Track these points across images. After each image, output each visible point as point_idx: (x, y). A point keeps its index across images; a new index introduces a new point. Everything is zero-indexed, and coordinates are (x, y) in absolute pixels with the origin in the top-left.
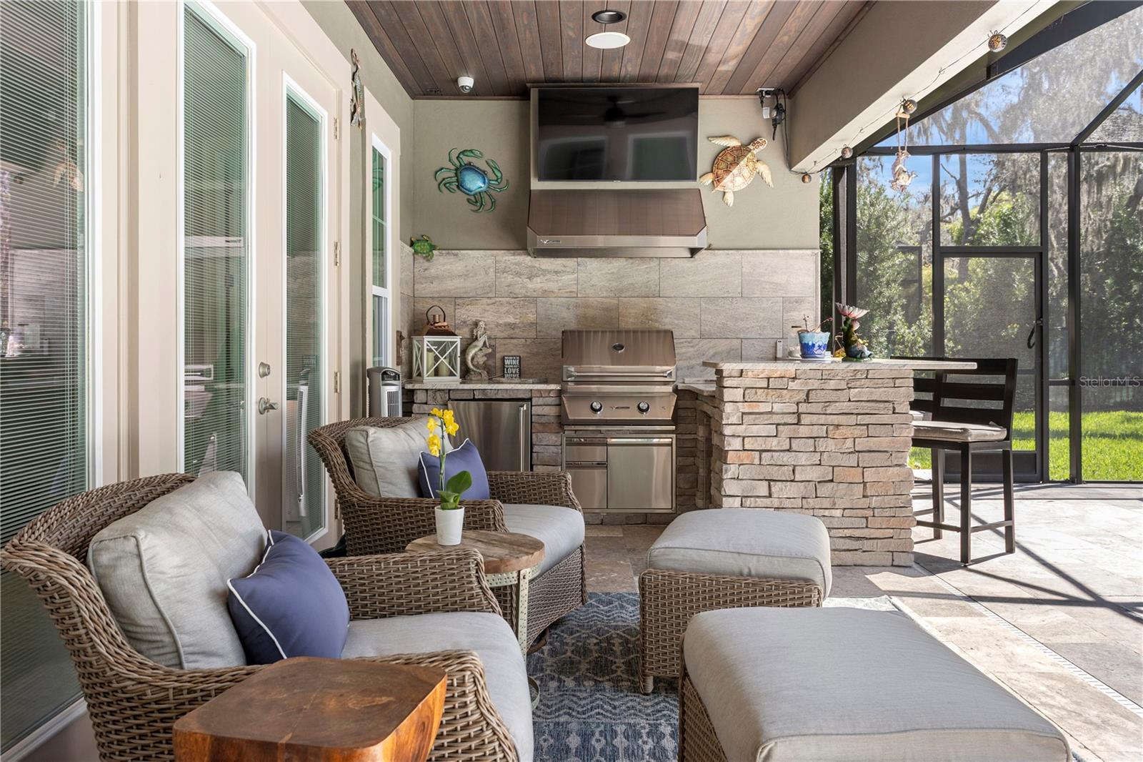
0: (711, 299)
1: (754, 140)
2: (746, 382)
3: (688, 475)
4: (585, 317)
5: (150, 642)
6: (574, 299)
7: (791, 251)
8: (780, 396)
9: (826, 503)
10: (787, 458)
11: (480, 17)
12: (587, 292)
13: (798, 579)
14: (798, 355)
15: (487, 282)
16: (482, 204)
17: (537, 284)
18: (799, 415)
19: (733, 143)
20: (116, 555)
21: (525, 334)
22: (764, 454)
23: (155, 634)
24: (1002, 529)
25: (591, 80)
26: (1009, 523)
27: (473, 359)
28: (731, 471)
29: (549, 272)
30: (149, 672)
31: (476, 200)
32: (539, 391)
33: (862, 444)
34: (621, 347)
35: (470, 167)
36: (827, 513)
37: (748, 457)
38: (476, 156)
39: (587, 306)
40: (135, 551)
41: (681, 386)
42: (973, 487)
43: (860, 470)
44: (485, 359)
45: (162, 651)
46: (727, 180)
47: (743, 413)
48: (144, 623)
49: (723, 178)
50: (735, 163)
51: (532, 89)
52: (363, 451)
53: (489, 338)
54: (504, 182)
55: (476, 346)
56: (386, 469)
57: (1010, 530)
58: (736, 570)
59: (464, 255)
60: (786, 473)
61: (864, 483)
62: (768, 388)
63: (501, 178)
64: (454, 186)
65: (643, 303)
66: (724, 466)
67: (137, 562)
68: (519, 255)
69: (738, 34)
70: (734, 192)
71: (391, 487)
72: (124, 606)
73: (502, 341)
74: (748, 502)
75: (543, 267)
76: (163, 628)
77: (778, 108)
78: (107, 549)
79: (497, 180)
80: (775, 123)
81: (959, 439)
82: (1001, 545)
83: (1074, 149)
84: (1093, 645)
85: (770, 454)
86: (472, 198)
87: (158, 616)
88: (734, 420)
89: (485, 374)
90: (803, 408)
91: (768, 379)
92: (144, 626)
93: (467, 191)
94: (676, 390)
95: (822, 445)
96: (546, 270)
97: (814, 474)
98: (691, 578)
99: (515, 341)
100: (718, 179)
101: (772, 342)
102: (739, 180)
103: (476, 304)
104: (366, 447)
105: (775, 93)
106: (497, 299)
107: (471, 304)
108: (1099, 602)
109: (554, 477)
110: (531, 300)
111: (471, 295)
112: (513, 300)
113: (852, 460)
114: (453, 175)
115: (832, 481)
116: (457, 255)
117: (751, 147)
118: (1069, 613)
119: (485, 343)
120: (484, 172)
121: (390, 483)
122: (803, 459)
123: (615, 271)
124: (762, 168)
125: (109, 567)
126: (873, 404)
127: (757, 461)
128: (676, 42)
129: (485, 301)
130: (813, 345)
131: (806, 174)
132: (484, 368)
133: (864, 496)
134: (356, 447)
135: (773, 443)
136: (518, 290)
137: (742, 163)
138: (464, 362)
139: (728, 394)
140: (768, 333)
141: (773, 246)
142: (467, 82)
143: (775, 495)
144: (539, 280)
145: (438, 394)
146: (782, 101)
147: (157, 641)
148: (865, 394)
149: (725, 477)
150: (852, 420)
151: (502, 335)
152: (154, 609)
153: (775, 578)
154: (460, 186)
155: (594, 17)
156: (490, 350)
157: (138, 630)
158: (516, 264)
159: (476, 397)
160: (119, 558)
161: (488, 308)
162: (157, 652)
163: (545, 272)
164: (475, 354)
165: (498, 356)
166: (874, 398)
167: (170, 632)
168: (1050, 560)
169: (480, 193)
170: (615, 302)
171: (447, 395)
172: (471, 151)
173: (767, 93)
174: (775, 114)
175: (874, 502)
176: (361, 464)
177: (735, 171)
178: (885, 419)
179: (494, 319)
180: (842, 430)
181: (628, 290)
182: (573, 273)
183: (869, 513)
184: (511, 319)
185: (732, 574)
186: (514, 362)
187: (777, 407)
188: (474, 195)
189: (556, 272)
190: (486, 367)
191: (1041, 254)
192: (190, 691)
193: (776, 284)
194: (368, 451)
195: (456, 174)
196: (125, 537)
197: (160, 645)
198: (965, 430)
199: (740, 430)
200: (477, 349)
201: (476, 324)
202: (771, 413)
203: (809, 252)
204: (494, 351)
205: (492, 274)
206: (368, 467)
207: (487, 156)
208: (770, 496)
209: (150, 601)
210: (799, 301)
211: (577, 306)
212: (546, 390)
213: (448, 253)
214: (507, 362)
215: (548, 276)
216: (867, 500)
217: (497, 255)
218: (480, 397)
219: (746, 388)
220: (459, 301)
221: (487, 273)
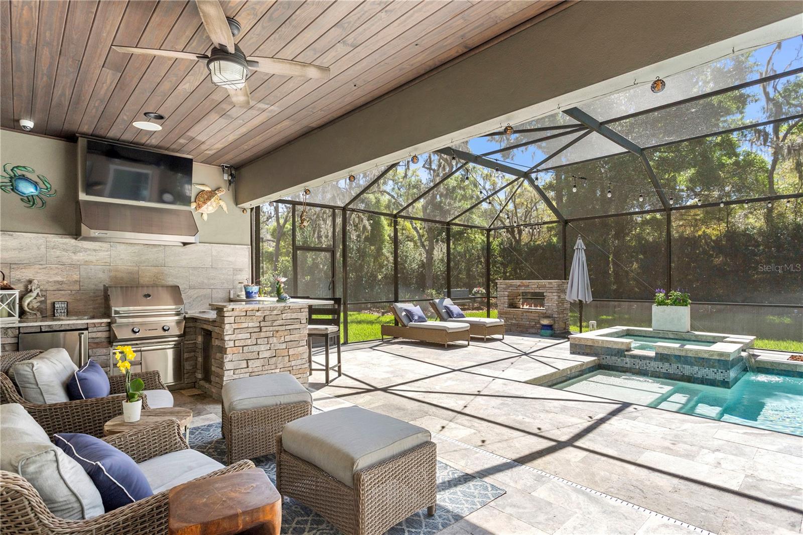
0: (194, 268)
1: (218, 189)
2: (235, 313)
3: (191, 362)
4: (116, 277)
5: (63, 510)
6: (108, 267)
7: (237, 246)
8: (252, 319)
9: (273, 367)
10: (255, 348)
11: (63, 94)
12: (118, 262)
13: (301, 402)
14: (244, 297)
15: (39, 254)
16: (34, 203)
17: (81, 257)
18: (260, 328)
19: (207, 189)
20: (40, 464)
21: (71, 288)
22: (245, 348)
23: (67, 504)
24: (336, 368)
25: (124, 141)
26: (339, 365)
27: (28, 304)
28: (228, 358)
29: (90, 250)
30: (75, 525)
31: (30, 201)
32: (94, 323)
33: (288, 338)
34: (149, 296)
35: (23, 178)
36: (273, 371)
37: (237, 350)
38: (28, 171)
39: (117, 271)
40: (54, 459)
41: (187, 316)
42: (313, 350)
43: (287, 350)
44: (39, 304)
45: (72, 513)
46: (205, 207)
47: (234, 329)
48: (61, 500)
49: (202, 206)
50: (209, 199)
51: (80, 138)
52: (30, 377)
53: (41, 290)
54: (53, 192)
55: (31, 296)
56: (48, 385)
57: (339, 367)
58: (274, 403)
59: (19, 236)
60: (255, 355)
61: (289, 356)
62: (246, 315)
63: (51, 188)
64: (9, 188)
65: (154, 270)
66: (225, 356)
67: (55, 465)
68: (68, 238)
69: (223, 140)
70: (208, 214)
71: (53, 396)
72: (48, 494)
73: (52, 292)
74: (237, 372)
75: (85, 247)
76: (73, 499)
77: (231, 175)
78: (34, 462)
79: (47, 189)
80: (230, 182)
81: (324, 333)
82: (336, 374)
83: (344, 209)
84: (383, 405)
85: (247, 347)
86: (26, 198)
87: (70, 493)
88: (230, 332)
89: (39, 314)
90: (262, 324)
91: (246, 311)
92: (60, 502)
93: (21, 194)
94: (185, 318)
95: (271, 340)
96: (87, 249)
97: (267, 354)
98: (255, 411)
99: (62, 292)
100: (199, 206)
101: (228, 290)
102: (210, 208)
103: (29, 268)
104: (32, 374)
105: (230, 168)
106: (48, 266)
107: (25, 269)
108: (376, 389)
109: (150, 374)
110: (74, 266)
111: (25, 262)
112: (61, 266)
113: (284, 346)
114: (8, 181)
115: (275, 356)
116: (12, 235)
117: (216, 192)
118: (370, 395)
119: (38, 294)
120: (36, 183)
121: (52, 394)
122: (263, 348)
123: (137, 251)
124: (222, 203)
125: (36, 472)
126: (292, 320)
127: (241, 351)
128: (188, 136)
129: (37, 266)
130: (252, 292)
131: (245, 209)
132: (38, 310)
133: (289, 361)
134: (23, 374)
135: (249, 342)
136: (64, 260)
137: (212, 200)
138: (21, 307)
139: (227, 320)
140: (226, 285)
141: (228, 242)
142: (29, 124)
143: (250, 367)
144: (81, 254)
145: (9, 330)
146: (233, 172)
147: (69, 508)
148: (289, 316)
149: (225, 361)
150: (284, 328)
151: (51, 288)
152: (67, 489)
153: (292, 404)
154: (14, 189)
155: (145, 114)
156: (43, 299)
157: (56, 505)
158: (63, 244)
159: (43, 330)
160: (43, 465)
161: (39, 271)
162: (68, 515)
163: (86, 250)
164: (31, 301)
165: (49, 302)
166: (292, 317)
167: (78, 500)
168: (355, 377)
169: (32, 196)
170: (136, 268)
171: (17, 331)
172: (24, 167)
173: (226, 167)
174: (230, 178)
175: (293, 363)
176: (28, 385)
177: (209, 203)
178: (297, 326)
179: (45, 278)
180: (279, 333)
181: (144, 262)
182: (107, 251)
183: (291, 368)
184: (59, 278)
185: (273, 406)
186: (63, 305)
187: (251, 325)
188: (27, 197)
189: (95, 250)
190: (39, 309)
191: (333, 251)
192: (106, 527)
193: (230, 261)
194: (34, 376)
195: (11, 181)
196: (46, 452)
197: (71, 509)
198: (327, 328)
199: (233, 337)
200: (32, 298)
201: (30, 282)
202: (247, 327)
203: (246, 247)
204: (46, 299)
205: (43, 250)
206: (34, 386)
207: (38, 172)
208: (248, 367)
209: (65, 486)
210: (241, 270)
211: (110, 271)
212: (98, 323)
213: (4, 234)
214: (56, 306)
215: (89, 252)
216: (290, 363)
217: (48, 237)
218: (46, 330)
219: (235, 317)
220: (13, 266)
221: (39, 248)
